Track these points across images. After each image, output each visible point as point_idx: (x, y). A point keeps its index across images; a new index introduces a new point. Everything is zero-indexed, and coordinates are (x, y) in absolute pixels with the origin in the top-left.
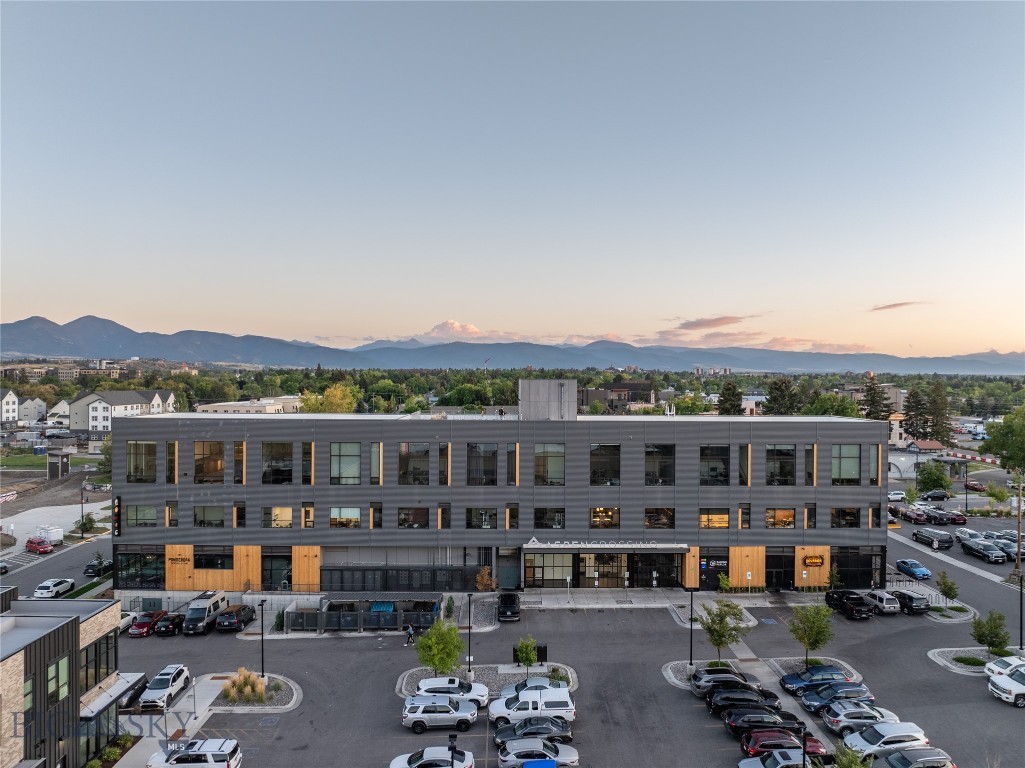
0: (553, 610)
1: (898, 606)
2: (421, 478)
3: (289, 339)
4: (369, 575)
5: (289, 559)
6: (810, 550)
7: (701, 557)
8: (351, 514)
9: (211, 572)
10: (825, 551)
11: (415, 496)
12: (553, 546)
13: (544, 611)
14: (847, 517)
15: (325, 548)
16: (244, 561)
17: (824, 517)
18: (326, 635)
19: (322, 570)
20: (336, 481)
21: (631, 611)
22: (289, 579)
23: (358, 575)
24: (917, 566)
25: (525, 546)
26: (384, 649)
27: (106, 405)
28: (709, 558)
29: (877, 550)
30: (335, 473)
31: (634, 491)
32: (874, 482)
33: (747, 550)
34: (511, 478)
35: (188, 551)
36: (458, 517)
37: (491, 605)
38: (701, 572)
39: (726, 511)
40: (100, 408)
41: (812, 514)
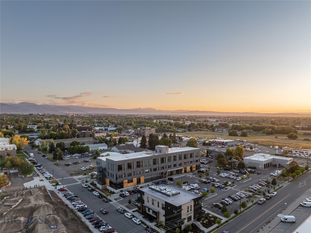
2: (156, 163)
5: (140, 179)
8: (147, 170)
9: (130, 183)
10: (195, 166)
11: (155, 166)
15: (145, 176)
16: (134, 181)
17: (195, 161)
19: (144, 180)
20: (146, 166)
22: (140, 182)
25: (167, 171)
31: (178, 161)
32: (199, 156)
33: (188, 167)
34: (165, 162)
35: (127, 181)
36: (160, 168)
38: (184, 171)
39: (186, 162)
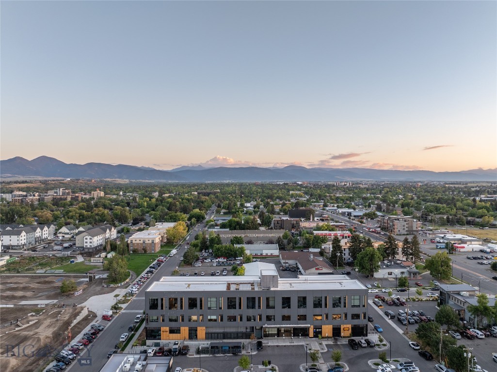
0: (272, 346)
1: (366, 345)
2: (234, 307)
3: (139, 166)
4: (219, 335)
5: (196, 330)
6: (345, 326)
7: (314, 329)
8: (214, 317)
9: (174, 334)
10: (350, 326)
11: (232, 312)
12: (272, 326)
13: (269, 346)
14: (356, 316)
15: (206, 327)
16: (183, 331)
17: (349, 316)
18: (211, 355)
19: (206, 333)
20: (210, 308)
21: (293, 346)
22: (196, 336)
23: (216, 335)
24: (379, 328)
25: (264, 326)
26: (228, 360)
27: (91, 237)
28: (316, 329)
29: (365, 326)
30: (209, 306)
31: (294, 310)
32: (364, 306)
33: (327, 326)
34: (259, 307)
35: (167, 329)
36: (244, 318)
37: (255, 344)
38: (314, 333)
39: (321, 315)
40: (88, 239)
41: (346, 315)
